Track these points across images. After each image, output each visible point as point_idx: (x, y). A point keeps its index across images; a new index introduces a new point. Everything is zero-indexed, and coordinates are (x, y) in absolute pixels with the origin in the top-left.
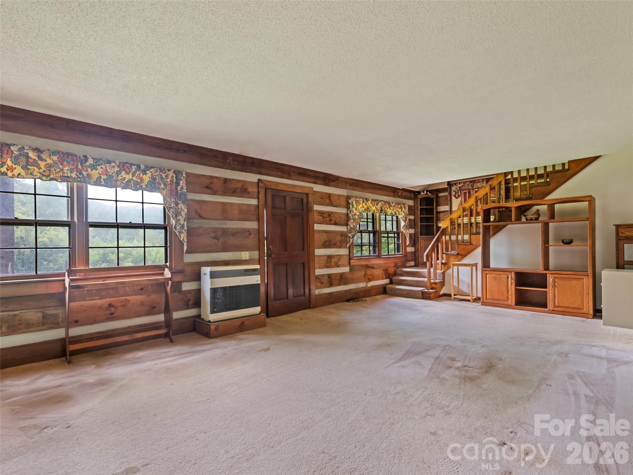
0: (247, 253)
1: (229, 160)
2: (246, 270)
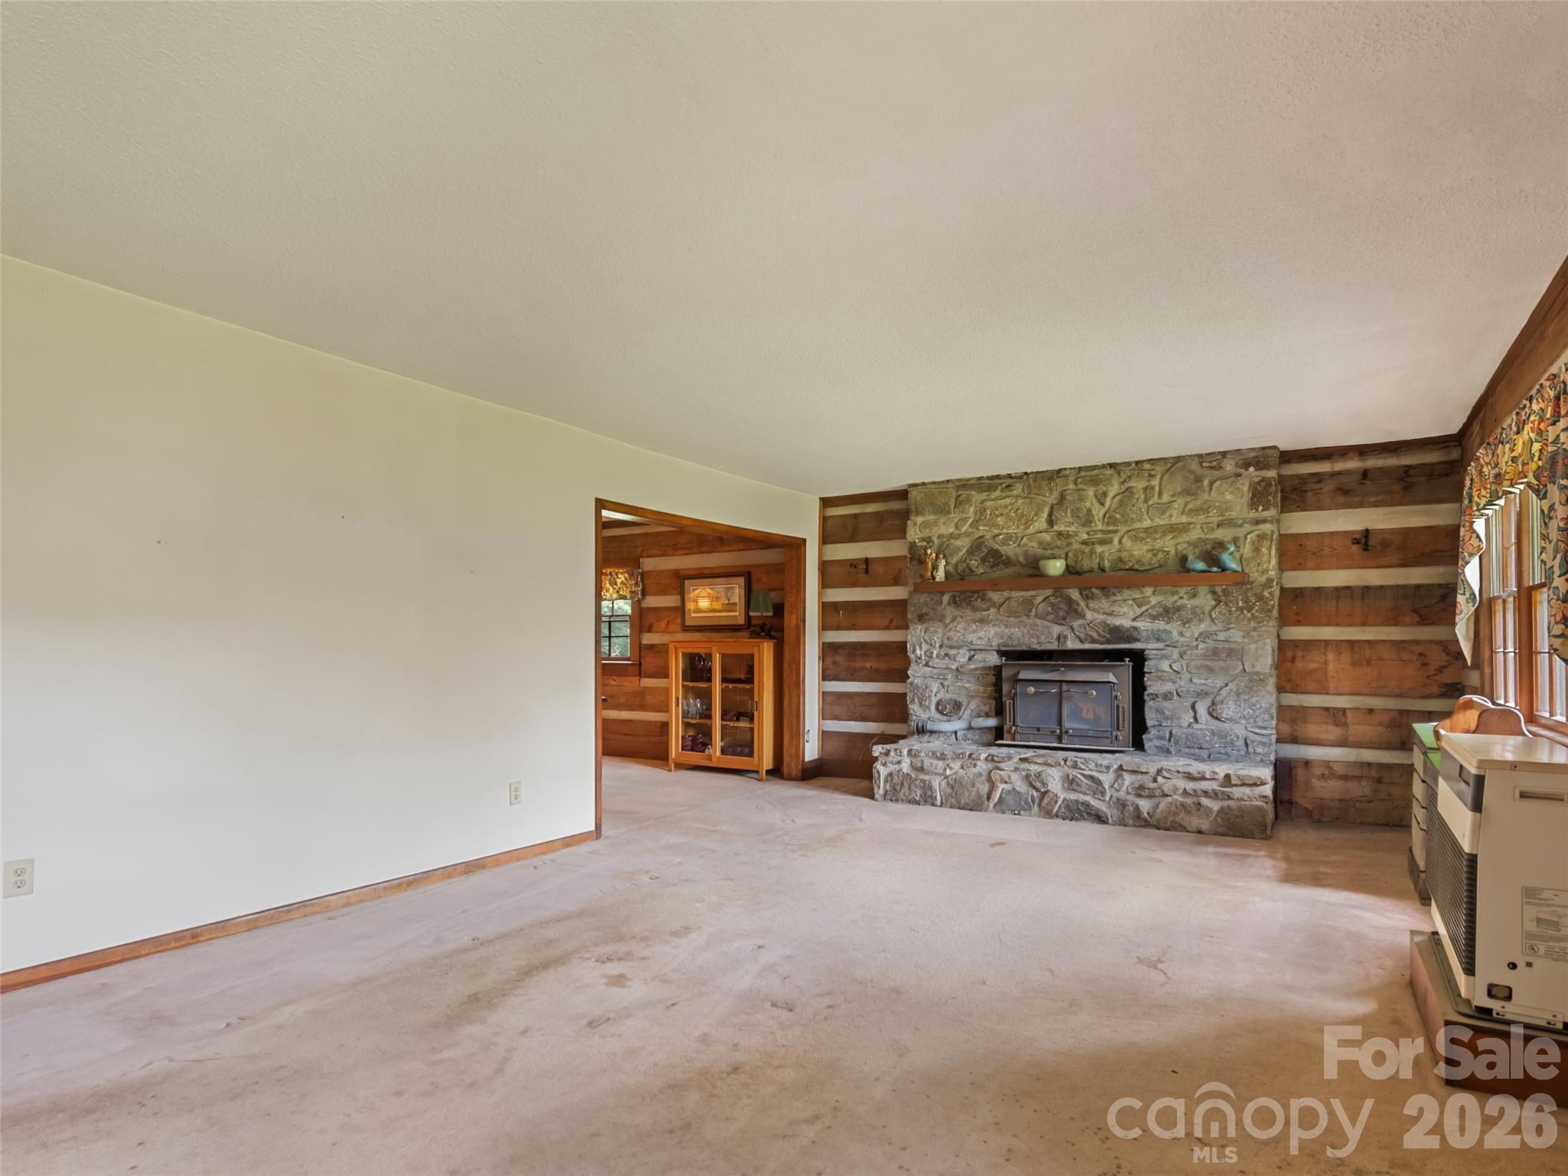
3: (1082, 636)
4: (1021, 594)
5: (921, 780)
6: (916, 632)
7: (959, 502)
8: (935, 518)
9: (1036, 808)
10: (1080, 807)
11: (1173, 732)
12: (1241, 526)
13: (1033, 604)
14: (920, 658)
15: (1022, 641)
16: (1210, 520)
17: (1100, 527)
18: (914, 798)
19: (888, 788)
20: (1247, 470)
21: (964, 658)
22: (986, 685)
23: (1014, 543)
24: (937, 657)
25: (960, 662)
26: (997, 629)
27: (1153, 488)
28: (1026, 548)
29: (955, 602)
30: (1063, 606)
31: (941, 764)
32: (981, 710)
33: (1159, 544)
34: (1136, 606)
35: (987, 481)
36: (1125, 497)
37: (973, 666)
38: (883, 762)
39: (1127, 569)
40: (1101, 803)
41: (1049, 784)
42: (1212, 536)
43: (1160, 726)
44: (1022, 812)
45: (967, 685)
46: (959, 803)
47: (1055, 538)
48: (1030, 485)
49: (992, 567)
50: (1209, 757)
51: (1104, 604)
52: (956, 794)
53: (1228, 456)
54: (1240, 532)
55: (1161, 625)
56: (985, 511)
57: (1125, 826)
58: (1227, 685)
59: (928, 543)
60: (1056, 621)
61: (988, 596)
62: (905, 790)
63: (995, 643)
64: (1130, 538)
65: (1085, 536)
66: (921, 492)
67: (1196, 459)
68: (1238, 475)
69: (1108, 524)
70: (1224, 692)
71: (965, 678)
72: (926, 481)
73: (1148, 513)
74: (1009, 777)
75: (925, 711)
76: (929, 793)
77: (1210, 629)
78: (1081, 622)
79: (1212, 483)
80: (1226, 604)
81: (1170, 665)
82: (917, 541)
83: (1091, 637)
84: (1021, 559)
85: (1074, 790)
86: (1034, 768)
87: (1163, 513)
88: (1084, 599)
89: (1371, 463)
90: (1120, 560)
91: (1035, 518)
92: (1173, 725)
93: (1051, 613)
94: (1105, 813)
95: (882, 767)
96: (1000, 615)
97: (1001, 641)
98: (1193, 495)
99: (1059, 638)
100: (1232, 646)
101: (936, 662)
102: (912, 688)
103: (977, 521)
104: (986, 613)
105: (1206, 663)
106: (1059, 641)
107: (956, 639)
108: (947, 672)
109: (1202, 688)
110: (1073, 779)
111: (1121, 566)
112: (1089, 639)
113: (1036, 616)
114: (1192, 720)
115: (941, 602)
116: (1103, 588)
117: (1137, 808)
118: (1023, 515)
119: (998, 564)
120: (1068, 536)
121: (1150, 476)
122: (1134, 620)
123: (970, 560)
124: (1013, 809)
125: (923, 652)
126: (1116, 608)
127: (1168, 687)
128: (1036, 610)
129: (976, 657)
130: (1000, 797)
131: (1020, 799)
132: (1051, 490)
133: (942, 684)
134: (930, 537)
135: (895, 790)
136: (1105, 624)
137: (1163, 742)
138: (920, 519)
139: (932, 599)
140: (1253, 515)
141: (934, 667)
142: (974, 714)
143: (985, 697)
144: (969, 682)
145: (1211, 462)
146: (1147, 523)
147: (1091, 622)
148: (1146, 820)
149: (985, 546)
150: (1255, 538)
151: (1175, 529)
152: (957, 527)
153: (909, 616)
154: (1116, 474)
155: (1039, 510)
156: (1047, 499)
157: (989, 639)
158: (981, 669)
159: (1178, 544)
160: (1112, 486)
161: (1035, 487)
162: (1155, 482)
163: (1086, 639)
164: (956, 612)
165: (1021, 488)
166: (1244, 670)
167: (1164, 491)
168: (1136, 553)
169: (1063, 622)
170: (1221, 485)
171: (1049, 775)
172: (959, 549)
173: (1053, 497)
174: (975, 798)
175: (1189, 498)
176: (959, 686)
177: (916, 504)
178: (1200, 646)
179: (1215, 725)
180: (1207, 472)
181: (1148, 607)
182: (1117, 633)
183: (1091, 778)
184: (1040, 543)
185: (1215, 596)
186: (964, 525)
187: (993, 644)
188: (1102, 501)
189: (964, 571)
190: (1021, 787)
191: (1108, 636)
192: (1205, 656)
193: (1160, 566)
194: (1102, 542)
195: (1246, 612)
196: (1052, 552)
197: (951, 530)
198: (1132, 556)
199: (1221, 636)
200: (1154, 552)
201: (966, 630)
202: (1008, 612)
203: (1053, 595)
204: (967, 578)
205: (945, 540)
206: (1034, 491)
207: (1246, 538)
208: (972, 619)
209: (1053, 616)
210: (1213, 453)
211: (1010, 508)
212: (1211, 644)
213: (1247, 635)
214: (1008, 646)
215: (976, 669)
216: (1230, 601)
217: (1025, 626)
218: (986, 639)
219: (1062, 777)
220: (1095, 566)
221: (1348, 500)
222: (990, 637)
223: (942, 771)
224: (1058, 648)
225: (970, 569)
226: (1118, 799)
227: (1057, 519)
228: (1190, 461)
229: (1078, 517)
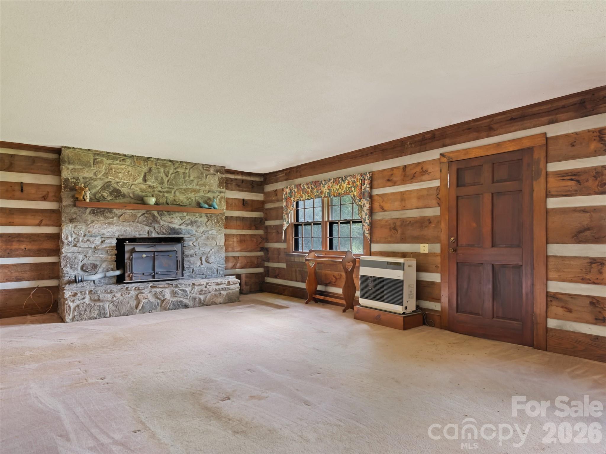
0: (426, 245)
1: (407, 145)
2: (391, 263)
3: (159, 232)
4: (131, 211)
5: (98, 306)
6: (68, 228)
7: (95, 162)
8: (81, 168)
9: (159, 308)
10: (179, 303)
11: (194, 269)
12: (216, 193)
13: (137, 216)
14: (71, 242)
15: (131, 233)
16: (206, 189)
17: (166, 186)
18: (93, 316)
19: (76, 313)
20: (217, 173)
21: (98, 241)
22: (111, 255)
23: (127, 187)
24: (82, 241)
25: (96, 244)
26: (118, 228)
27: (187, 173)
28: (134, 190)
29: (94, 213)
30: (151, 218)
31: (109, 295)
32: (109, 268)
33: (189, 196)
34: (180, 220)
35: (112, 155)
36: (176, 175)
37: (104, 246)
38: (72, 300)
39: (177, 205)
40: (186, 300)
41: (166, 296)
42: (206, 195)
43: (189, 267)
44: (153, 311)
45: (101, 256)
46: (120, 313)
47: (148, 188)
48: (135, 161)
49: (115, 197)
50: (206, 277)
51: (167, 218)
52: (118, 309)
53: (212, 167)
54: (215, 195)
55: (190, 228)
56: (111, 169)
57: (196, 307)
58: (211, 250)
59: (76, 180)
60: (148, 224)
61: (113, 212)
62: (88, 313)
63: (117, 235)
64: (179, 192)
65: (160, 189)
66: (73, 152)
67: (201, 165)
68: (215, 175)
69: (170, 185)
70: (211, 252)
71: (100, 252)
72: (75, 147)
73: (185, 183)
74: (147, 296)
75: (74, 271)
76: (102, 312)
77: (205, 230)
78: (158, 225)
79: (206, 176)
80: (211, 221)
81: (193, 244)
82: (69, 178)
83: (163, 232)
84: (131, 195)
85: (176, 297)
86: (158, 290)
87: (191, 184)
88: (159, 216)
89: (245, 178)
90: (175, 200)
91: (138, 177)
92: (194, 266)
93: (146, 221)
94: (188, 304)
95: (71, 303)
96: (119, 221)
97: (120, 233)
98: (200, 179)
99: (148, 232)
100: (213, 236)
101: (80, 244)
102: (65, 259)
103: (107, 173)
104: (112, 219)
105: (205, 242)
106: (148, 234)
107: (94, 232)
108: (88, 249)
109: (204, 251)
110: (176, 292)
111: (175, 203)
112: (162, 233)
113: (138, 222)
114: (200, 264)
115: (85, 213)
116: (168, 212)
117: (200, 299)
118: (131, 175)
119: (119, 196)
120: (154, 188)
121: (186, 168)
122: (180, 225)
123: (103, 192)
124: (148, 310)
125: (72, 239)
126: (173, 220)
127: (192, 252)
128: (138, 219)
129: (106, 241)
130: (142, 306)
131: (152, 305)
132: (145, 166)
133: (85, 256)
134: (78, 178)
135: (81, 314)
136: (169, 227)
137: (190, 273)
138: (71, 167)
139: (80, 211)
140: (219, 189)
141: (80, 247)
142: (104, 270)
143: (111, 261)
144: (102, 254)
145: (206, 168)
146: (184, 187)
147: (163, 226)
148: (203, 303)
149: (112, 187)
150: (220, 198)
151: (195, 191)
152: (95, 174)
153: (63, 219)
154: (172, 165)
155: (140, 174)
156: (143, 169)
157: (113, 232)
158: (109, 247)
159: (196, 197)
160: (171, 169)
161: (138, 163)
162: (187, 171)
163: (161, 233)
164: (94, 218)
165: (130, 161)
166: (217, 244)
167: (191, 175)
168: (181, 198)
169: (151, 225)
170: (209, 177)
171: (166, 292)
172: (96, 186)
173: (146, 169)
174: (129, 309)
175: (199, 180)
176: (96, 256)
177: (68, 158)
178: (203, 236)
179: (208, 265)
180: (205, 171)
181: (185, 220)
182: (174, 231)
183: (183, 290)
184: (141, 189)
185: (208, 218)
186: (100, 174)
187: (116, 234)
188: (167, 175)
189: (100, 197)
190: (153, 300)
191: (170, 232)
192: (204, 240)
193: (190, 205)
194: (168, 192)
195: (217, 224)
196: (146, 194)
197: (91, 176)
198: (179, 199)
199: (210, 232)
200: (188, 199)
201: (100, 227)
202: (124, 220)
203: (146, 213)
204: (100, 201)
205: (88, 180)
206: (137, 164)
207: (217, 198)
208: (104, 222)
209: (146, 222)
210: (207, 165)
211: (125, 170)
212: (206, 235)
213: (218, 232)
214: (124, 236)
215: (106, 247)
216: (212, 220)
217: (132, 227)
218: (112, 232)
219: (170, 292)
220: (165, 202)
221: (239, 188)
222: (114, 232)
223: (111, 299)
224: (148, 237)
225: (103, 197)
226: (193, 297)
227: (148, 180)
228: (199, 166)
229: (157, 180)
